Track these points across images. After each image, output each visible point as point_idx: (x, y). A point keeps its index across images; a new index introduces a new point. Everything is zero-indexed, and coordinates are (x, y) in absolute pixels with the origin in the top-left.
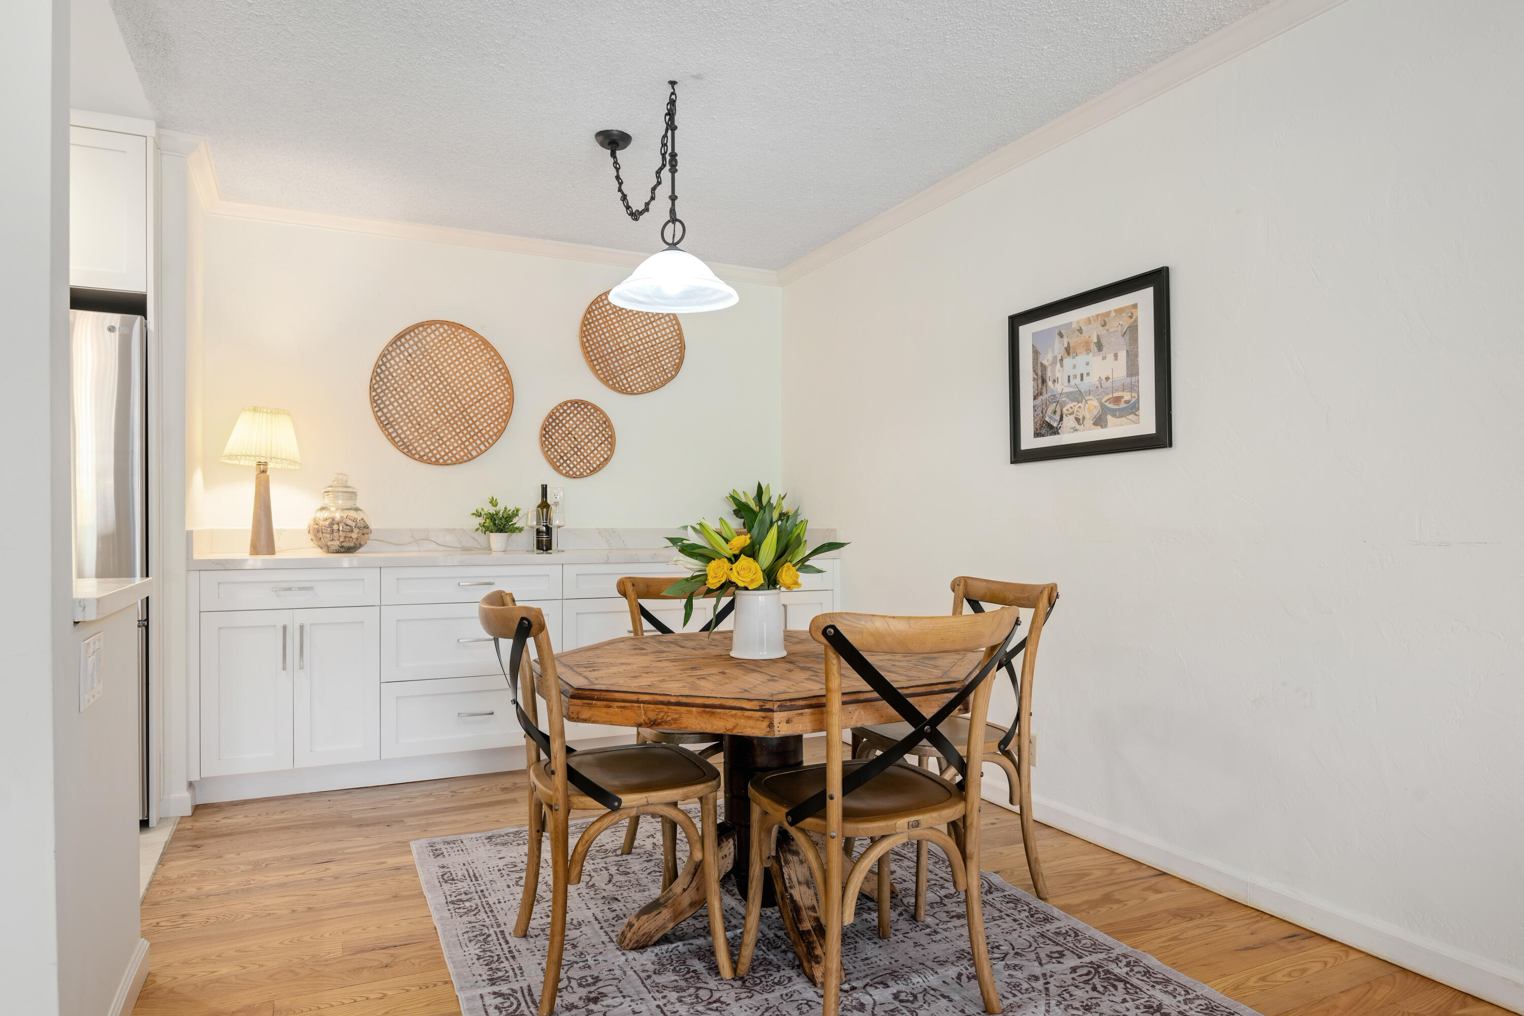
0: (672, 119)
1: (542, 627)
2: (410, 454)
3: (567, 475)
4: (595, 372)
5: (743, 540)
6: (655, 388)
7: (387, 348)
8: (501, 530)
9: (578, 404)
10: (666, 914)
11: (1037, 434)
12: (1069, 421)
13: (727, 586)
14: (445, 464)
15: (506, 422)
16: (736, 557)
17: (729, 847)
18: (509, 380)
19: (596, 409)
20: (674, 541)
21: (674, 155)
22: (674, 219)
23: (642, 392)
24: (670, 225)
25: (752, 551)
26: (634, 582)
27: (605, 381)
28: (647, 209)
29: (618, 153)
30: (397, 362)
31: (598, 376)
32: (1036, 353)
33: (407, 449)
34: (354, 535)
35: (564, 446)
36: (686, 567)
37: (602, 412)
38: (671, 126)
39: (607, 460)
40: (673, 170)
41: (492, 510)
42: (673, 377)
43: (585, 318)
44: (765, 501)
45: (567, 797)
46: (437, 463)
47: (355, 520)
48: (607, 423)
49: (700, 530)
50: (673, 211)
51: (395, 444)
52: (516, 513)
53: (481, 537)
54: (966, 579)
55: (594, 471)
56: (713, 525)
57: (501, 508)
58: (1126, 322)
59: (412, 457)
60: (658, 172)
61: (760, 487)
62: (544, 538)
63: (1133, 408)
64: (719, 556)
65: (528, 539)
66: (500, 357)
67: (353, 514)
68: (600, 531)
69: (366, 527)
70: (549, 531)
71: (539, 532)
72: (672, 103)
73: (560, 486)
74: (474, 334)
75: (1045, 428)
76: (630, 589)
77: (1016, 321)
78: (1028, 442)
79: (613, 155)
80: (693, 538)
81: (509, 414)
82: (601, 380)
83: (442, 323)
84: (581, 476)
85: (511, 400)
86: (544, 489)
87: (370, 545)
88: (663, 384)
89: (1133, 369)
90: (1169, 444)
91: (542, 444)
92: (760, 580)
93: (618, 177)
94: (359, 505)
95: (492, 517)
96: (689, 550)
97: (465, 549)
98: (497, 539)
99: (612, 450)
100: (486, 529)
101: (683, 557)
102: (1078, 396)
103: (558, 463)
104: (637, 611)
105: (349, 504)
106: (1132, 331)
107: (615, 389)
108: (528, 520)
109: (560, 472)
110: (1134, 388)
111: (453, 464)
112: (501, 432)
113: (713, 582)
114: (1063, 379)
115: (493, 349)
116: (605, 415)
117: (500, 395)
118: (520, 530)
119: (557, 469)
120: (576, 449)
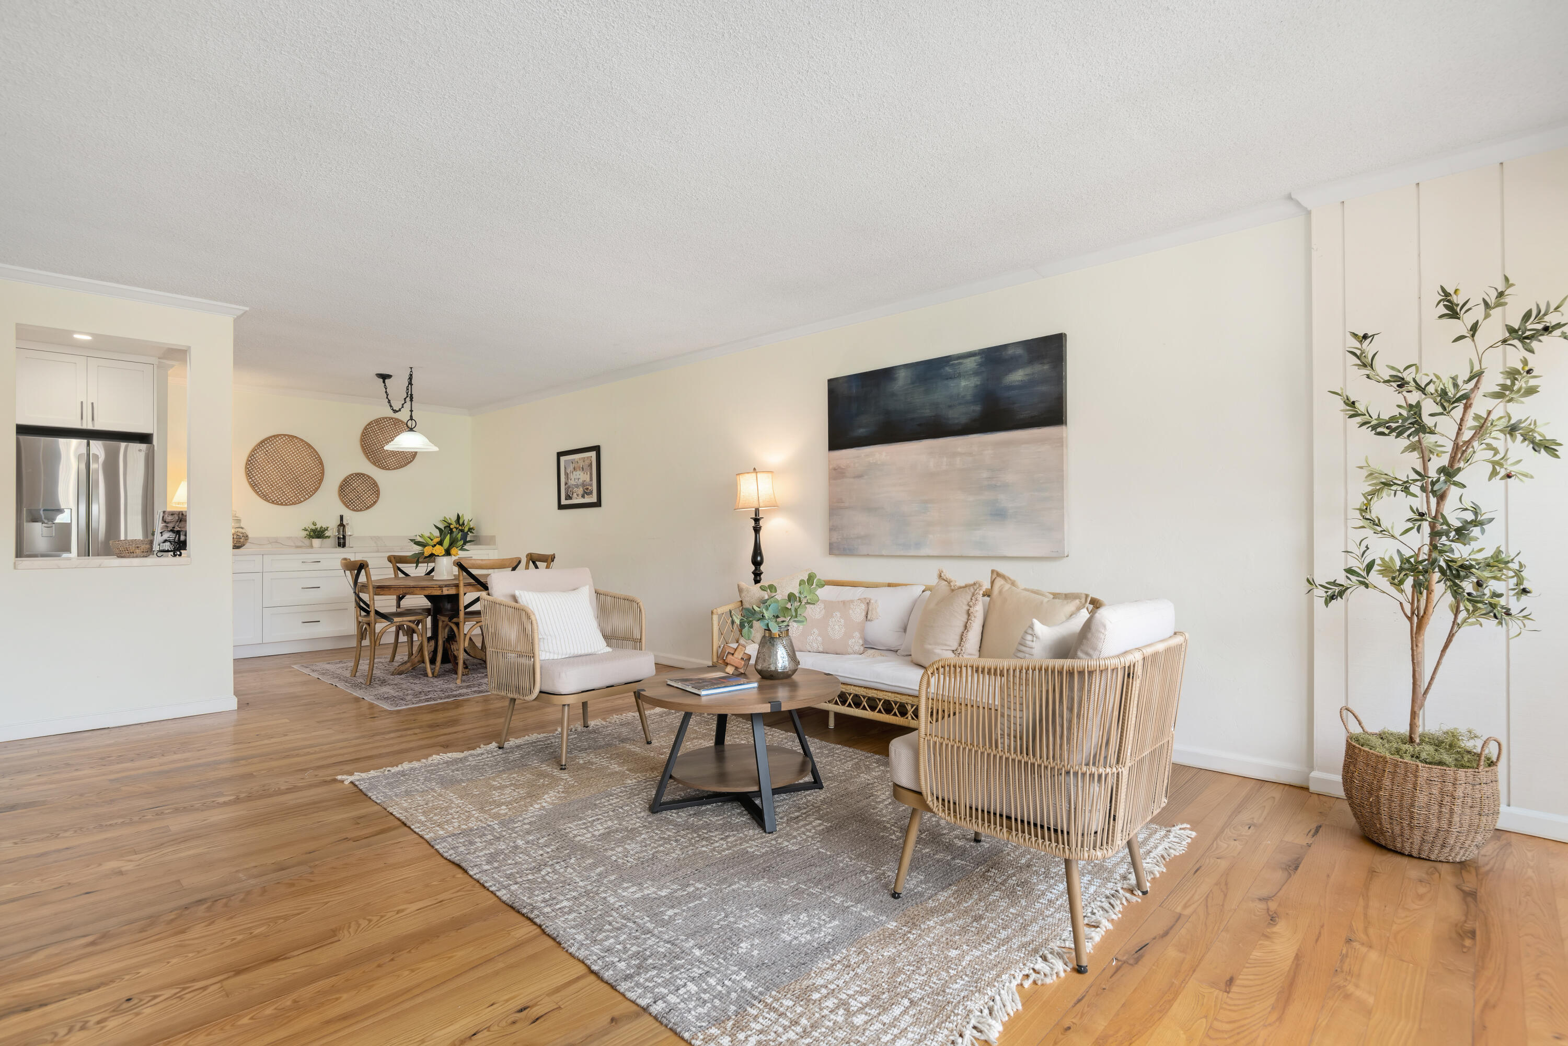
0: (411, 380)
1: (368, 566)
2: (267, 500)
3: (353, 510)
4: (369, 459)
5: (438, 540)
6: (401, 467)
7: (257, 446)
8: (318, 538)
9: (359, 475)
10: (409, 664)
11: (566, 499)
12: (575, 495)
13: (432, 555)
14: (286, 505)
15: (320, 484)
16: (435, 545)
17: (432, 643)
18: (321, 463)
19: (369, 477)
20: (411, 540)
21: (411, 395)
22: (411, 418)
23: (395, 469)
24: (410, 421)
25: (441, 543)
26: (395, 557)
27: (374, 464)
28: (400, 410)
29: (386, 381)
30: (260, 455)
31: (370, 461)
32: (565, 468)
33: (265, 498)
34: (242, 540)
35: (351, 496)
36: (417, 549)
37: (372, 479)
38: (410, 383)
39: (375, 502)
40: (411, 400)
41: (314, 527)
42: (411, 461)
43: (363, 432)
44: (461, 522)
45: (375, 619)
46: (282, 504)
47: (242, 533)
48: (375, 484)
49: (421, 536)
50: (411, 416)
51: (259, 495)
52: (327, 529)
53: (307, 541)
54: (531, 554)
55: (368, 508)
56: (427, 534)
57: (318, 526)
58: (589, 462)
59: (268, 501)
60: (405, 399)
61: (458, 515)
62: (342, 541)
63: (591, 493)
64: (429, 545)
65: (332, 541)
66: (316, 452)
67: (240, 530)
68: (371, 538)
69: (247, 536)
70: (344, 537)
71: (339, 538)
72: (411, 375)
73: (349, 516)
74: (302, 440)
75: (568, 497)
76: (393, 559)
77: (560, 454)
78: (564, 502)
79: (384, 382)
80: (419, 539)
81: (321, 480)
82: (372, 463)
83: (285, 435)
84: (361, 510)
85: (323, 473)
86: (342, 517)
87: (247, 545)
88: (406, 465)
89: (591, 480)
90: (600, 506)
91: (340, 495)
92: (444, 553)
93: (386, 392)
94: (242, 526)
95: (314, 531)
96: (418, 543)
97: (297, 547)
98: (316, 542)
99: (378, 497)
100: (310, 537)
101: (415, 546)
102: (577, 486)
103: (348, 503)
104: (396, 568)
105: (238, 525)
106: (591, 465)
107: (380, 467)
108: (332, 532)
109: (349, 508)
110: (591, 485)
111: (291, 505)
112: (317, 489)
113: (426, 554)
114: (573, 479)
115: (313, 448)
116: (374, 480)
117: (316, 471)
118: (329, 537)
119: (347, 507)
120: (358, 497)
